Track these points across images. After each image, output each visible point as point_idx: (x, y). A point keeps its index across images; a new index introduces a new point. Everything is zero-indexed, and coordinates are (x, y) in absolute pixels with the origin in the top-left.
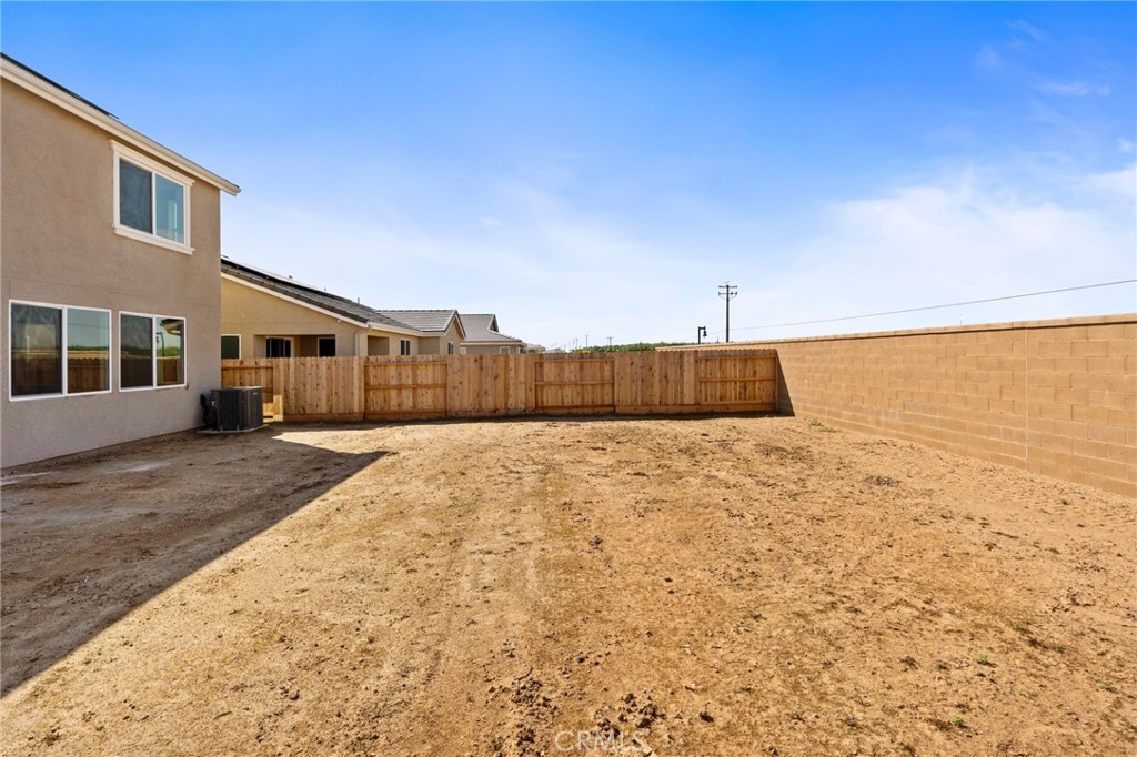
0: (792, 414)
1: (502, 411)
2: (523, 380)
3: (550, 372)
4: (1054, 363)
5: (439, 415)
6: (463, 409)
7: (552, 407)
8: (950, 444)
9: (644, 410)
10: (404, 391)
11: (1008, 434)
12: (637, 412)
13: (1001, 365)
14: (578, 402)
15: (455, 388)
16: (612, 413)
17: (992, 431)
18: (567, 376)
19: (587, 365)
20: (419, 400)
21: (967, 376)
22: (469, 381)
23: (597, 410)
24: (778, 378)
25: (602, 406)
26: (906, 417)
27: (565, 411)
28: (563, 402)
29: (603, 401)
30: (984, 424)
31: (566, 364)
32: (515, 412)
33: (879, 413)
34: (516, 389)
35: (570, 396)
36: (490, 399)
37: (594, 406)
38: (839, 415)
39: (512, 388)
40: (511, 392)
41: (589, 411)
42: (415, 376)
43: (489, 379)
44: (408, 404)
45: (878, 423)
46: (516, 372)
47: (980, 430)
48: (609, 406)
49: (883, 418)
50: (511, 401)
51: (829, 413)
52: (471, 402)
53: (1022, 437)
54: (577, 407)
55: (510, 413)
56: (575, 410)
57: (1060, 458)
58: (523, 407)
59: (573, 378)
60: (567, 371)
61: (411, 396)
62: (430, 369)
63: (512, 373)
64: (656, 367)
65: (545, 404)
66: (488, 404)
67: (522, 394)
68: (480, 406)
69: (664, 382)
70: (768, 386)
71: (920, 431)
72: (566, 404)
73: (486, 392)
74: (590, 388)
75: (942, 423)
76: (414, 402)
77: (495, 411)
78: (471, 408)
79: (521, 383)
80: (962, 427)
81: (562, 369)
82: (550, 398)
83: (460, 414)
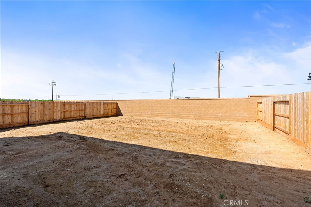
0: (122, 115)
1: (52, 120)
2: (59, 109)
3: (67, 107)
4: (174, 104)
5: (24, 124)
6: (36, 121)
7: (68, 118)
8: (159, 116)
9: (92, 117)
10: (6, 116)
11: (168, 114)
12: (91, 117)
13: (167, 104)
14: (75, 116)
15: (33, 113)
16: (85, 118)
17: (166, 114)
18: (72, 108)
19: (78, 105)
20: (14, 119)
21: (162, 106)
22: (39, 111)
23: (81, 118)
24: (118, 108)
26: (151, 113)
27: (72, 119)
28: (71, 116)
29: (82, 115)
30: (165, 113)
31: (72, 105)
32: (57, 120)
33: (146, 113)
34: (57, 113)
35: (73, 114)
36: (47, 116)
37: (80, 116)
38: (136, 114)
39: (55, 112)
40: (55, 114)
41: (78, 118)
42: (12, 109)
43: (47, 110)
44: (8, 121)
45: (145, 115)
46: (57, 107)
47: (164, 114)
48: (83, 116)
49: (146, 114)
50: (55, 117)
51: (133, 114)
52: (40, 118)
53: (170, 114)
55: (55, 121)
56: (75, 118)
57: (175, 116)
58: (59, 118)
59: (74, 109)
61: (10, 118)
62: (20, 106)
63: (55, 108)
64: (95, 106)
65: (66, 117)
66: (47, 118)
67: (59, 115)
68: (43, 119)
69: (97, 109)
70: (115, 110)
71: (154, 115)
72: (72, 117)
73: (46, 114)
74: (78, 112)
75: (158, 113)
76: (11, 120)
77: (49, 121)
78: (39, 120)
79: (58, 111)
80: (161, 114)
82: (67, 115)
83: (35, 123)
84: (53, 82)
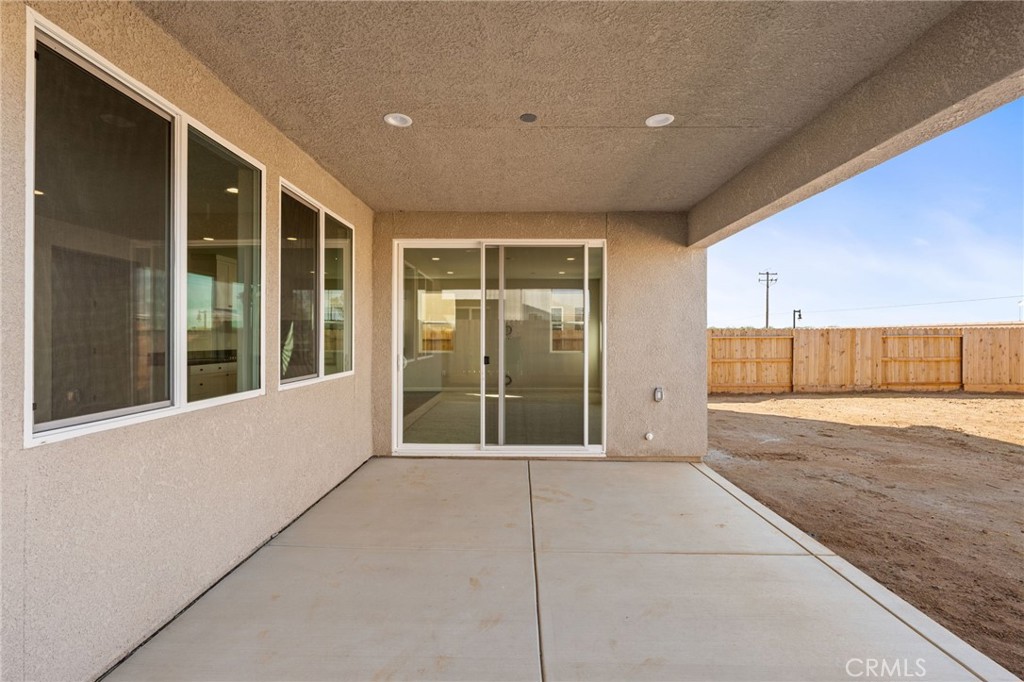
1: (849, 387)
2: (870, 355)
3: (894, 348)
5: (782, 390)
6: (809, 383)
7: (896, 384)
9: (994, 387)
10: (748, 365)
12: (986, 391)
14: (922, 379)
15: (801, 362)
16: (959, 391)
18: (911, 352)
19: (931, 341)
20: (764, 374)
22: (816, 356)
23: (942, 387)
25: (949, 383)
27: (909, 388)
28: (907, 379)
29: (948, 378)
31: (910, 340)
32: (862, 388)
34: (862, 364)
35: (916, 373)
36: (837, 373)
37: (938, 382)
39: (858, 363)
40: (857, 367)
41: (934, 388)
42: (758, 349)
43: (836, 354)
44: (751, 378)
46: (862, 348)
48: (954, 383)
50: (857, 376)
52: (817, 376)
54: (923, 384)
55: (856, 388)
56: (919, 388)
58: (870, 383)
59: (917, 355)
60: (911, 347)
61: (755, 370)
62: (774, 342)
63: (858, 348)
65: (889, 381)
66: (835, 379)
67: (869, 371)
68: (826, 380)
72: (910, 381)
73: (833, 367)
74: (933, 364)
76: (757, 376)
77: (841, 387)
78: (817, 383)
79: (867, 359)
81: (906, 345)
82: (894, 374)
83: (807, 389)
84: (768, 274)
